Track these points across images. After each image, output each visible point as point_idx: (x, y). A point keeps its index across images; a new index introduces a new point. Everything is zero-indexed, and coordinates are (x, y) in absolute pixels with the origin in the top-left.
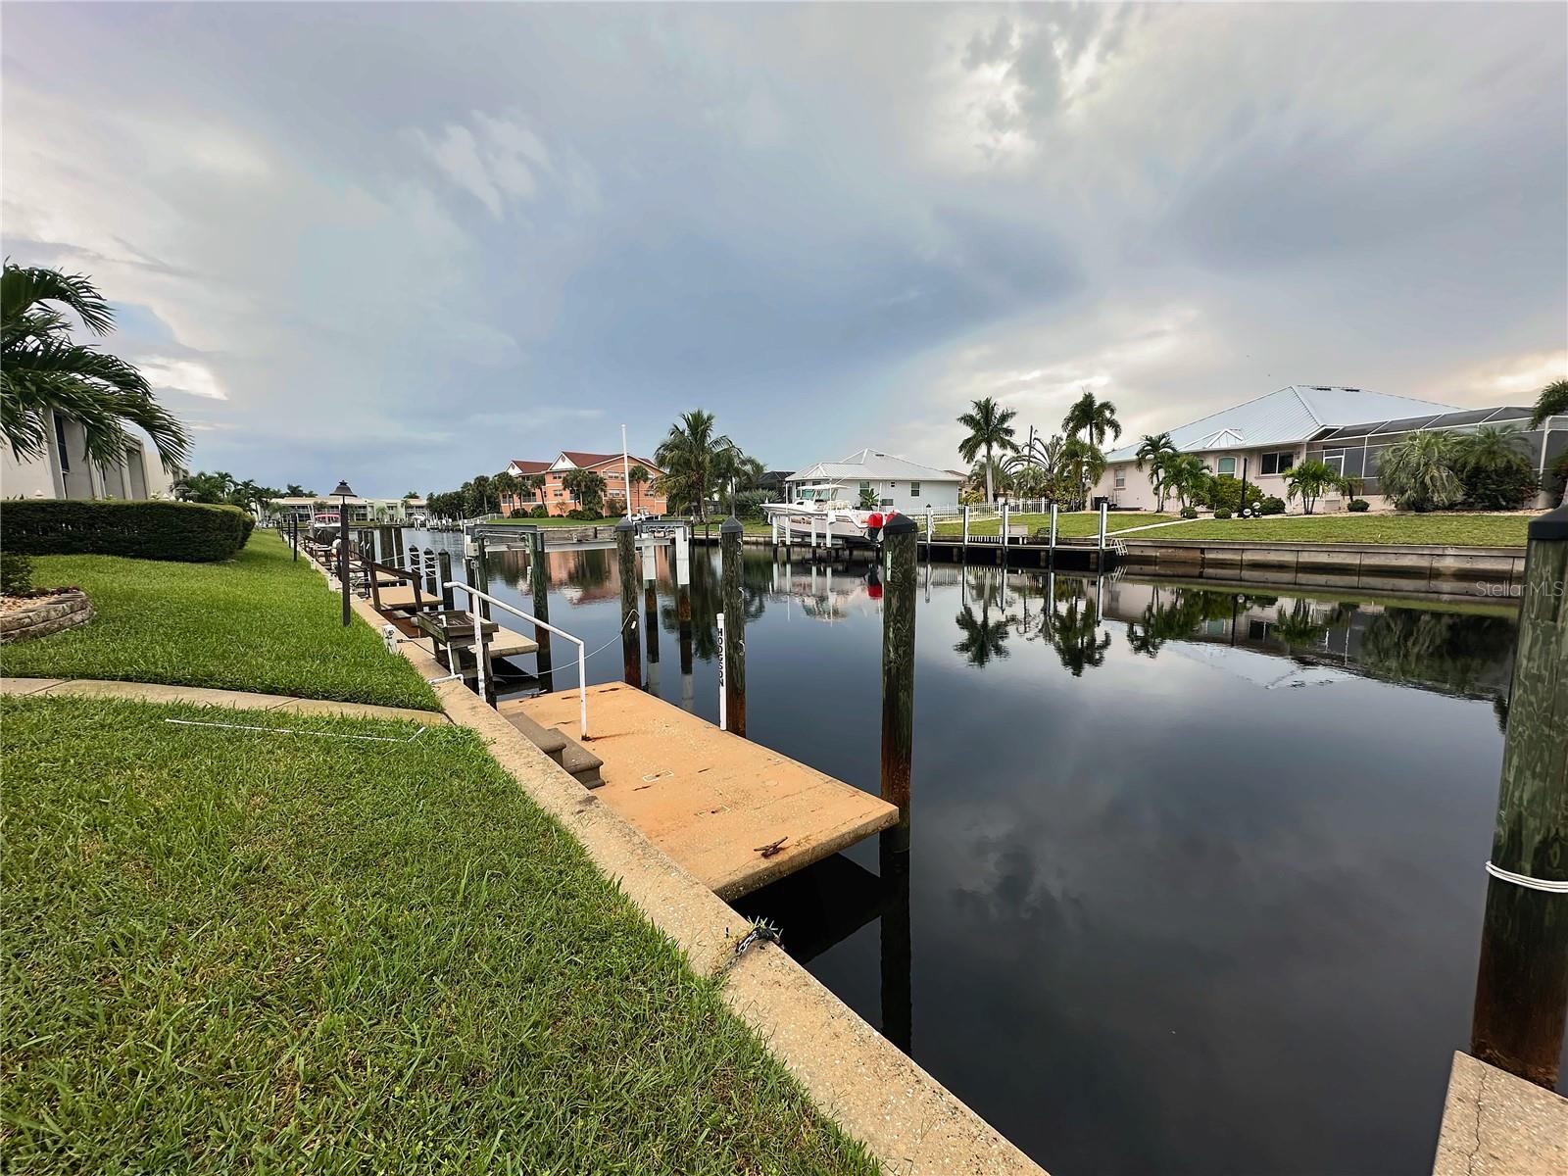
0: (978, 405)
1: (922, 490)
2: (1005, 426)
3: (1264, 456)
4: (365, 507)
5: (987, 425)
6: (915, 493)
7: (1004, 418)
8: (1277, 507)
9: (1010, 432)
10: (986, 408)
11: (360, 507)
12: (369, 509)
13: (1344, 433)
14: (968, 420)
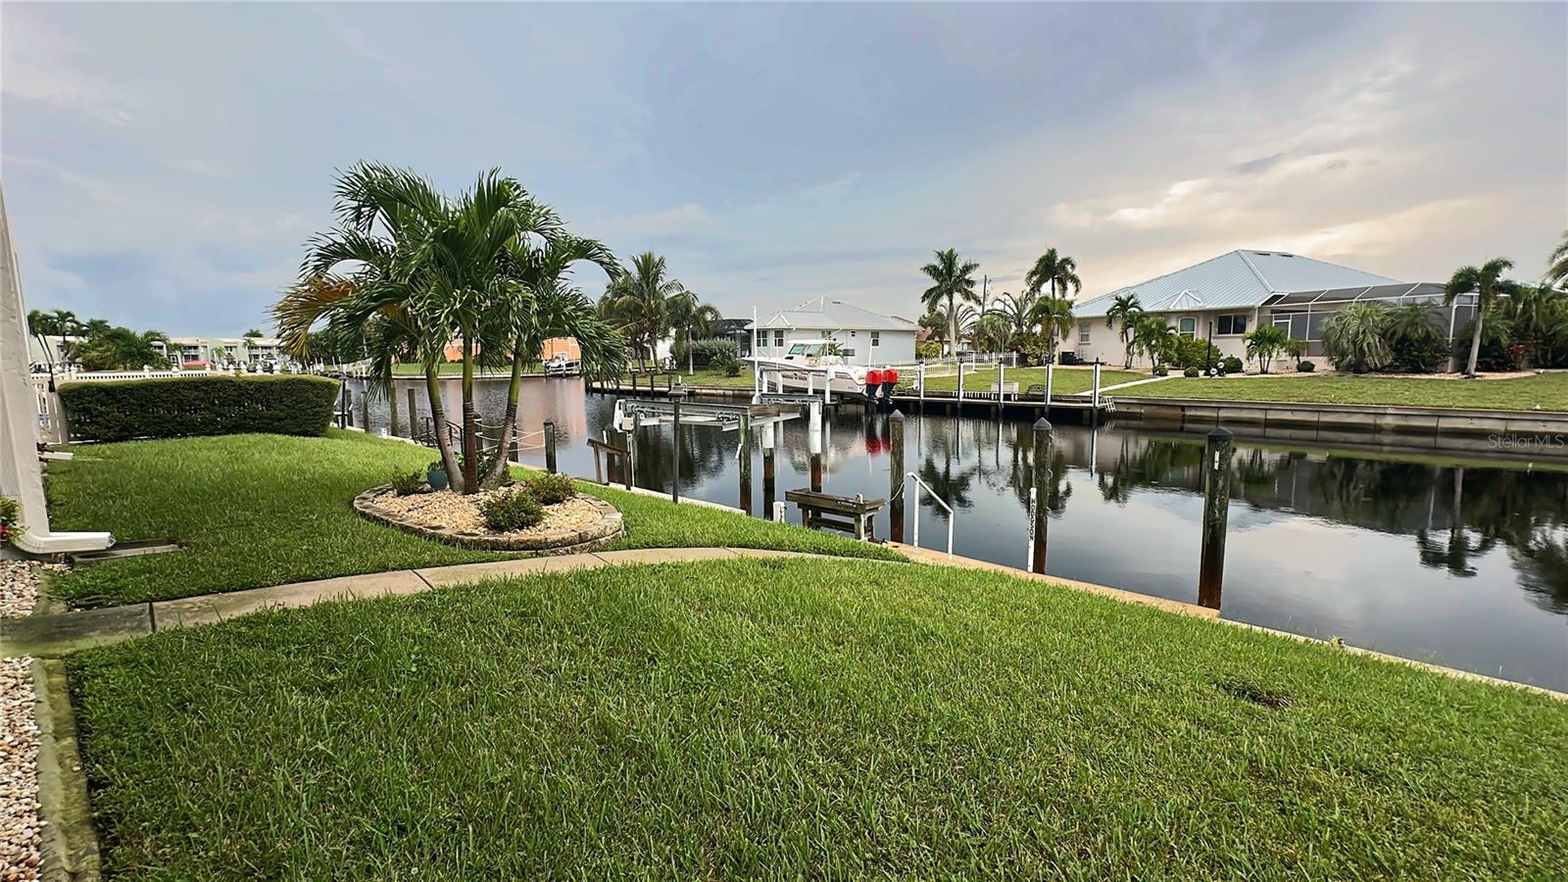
0: (940, 255)
1: (882, 339)
2: (967, 277)
3: (1220, 318)
4: (196, 348)
5: (949, 276)
6: (876, 343)
7: (967, 269)
8: (1235, 366)
9: (971, 283)
10: (949, 259)
11: (190, 347)
12: (201, 350)
13: (1289, 299)
14: (932, 270)
